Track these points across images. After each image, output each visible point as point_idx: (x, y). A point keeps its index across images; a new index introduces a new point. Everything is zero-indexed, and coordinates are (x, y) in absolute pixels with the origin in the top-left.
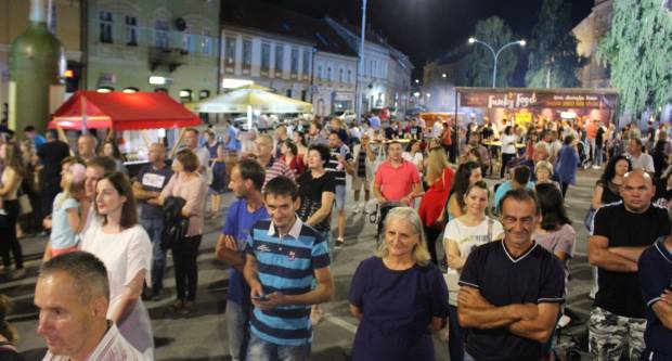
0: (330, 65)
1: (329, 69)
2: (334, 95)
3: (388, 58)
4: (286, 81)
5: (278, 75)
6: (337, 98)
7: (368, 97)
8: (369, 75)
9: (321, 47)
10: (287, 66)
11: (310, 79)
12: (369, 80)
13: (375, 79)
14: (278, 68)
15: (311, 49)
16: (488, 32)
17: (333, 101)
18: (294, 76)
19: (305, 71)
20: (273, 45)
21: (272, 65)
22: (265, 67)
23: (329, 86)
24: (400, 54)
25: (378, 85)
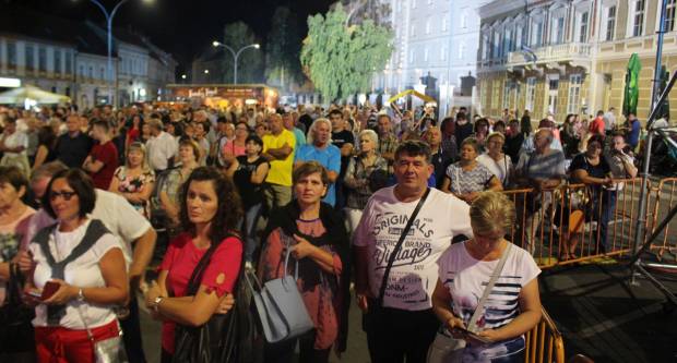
0: (92, 64)
1: (91, 69)
2: (96, 91)
3: (147, 57)
4: (50, 79)
5: (43, 74)
6: (99, 94)
7: (130, 92)
8: (128, 72)
9: (82, 49)
10: (50, 66)
11: (73, 78)
12: (129, 78)
13: (134, 76)
14: (42, 68)
15: (72, 51)
16: (234, 35)
17: (96, 97)
18: (58, 75)
19: (68, 71)
20: (36, 48)
21: (36, 65)
22: (29, 67)
23: (92, 83)
24: (162, 53)
25: (138, 82)
